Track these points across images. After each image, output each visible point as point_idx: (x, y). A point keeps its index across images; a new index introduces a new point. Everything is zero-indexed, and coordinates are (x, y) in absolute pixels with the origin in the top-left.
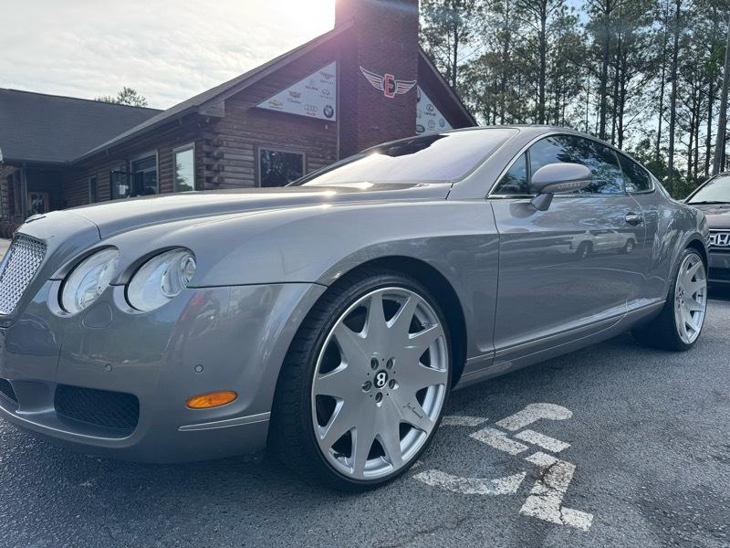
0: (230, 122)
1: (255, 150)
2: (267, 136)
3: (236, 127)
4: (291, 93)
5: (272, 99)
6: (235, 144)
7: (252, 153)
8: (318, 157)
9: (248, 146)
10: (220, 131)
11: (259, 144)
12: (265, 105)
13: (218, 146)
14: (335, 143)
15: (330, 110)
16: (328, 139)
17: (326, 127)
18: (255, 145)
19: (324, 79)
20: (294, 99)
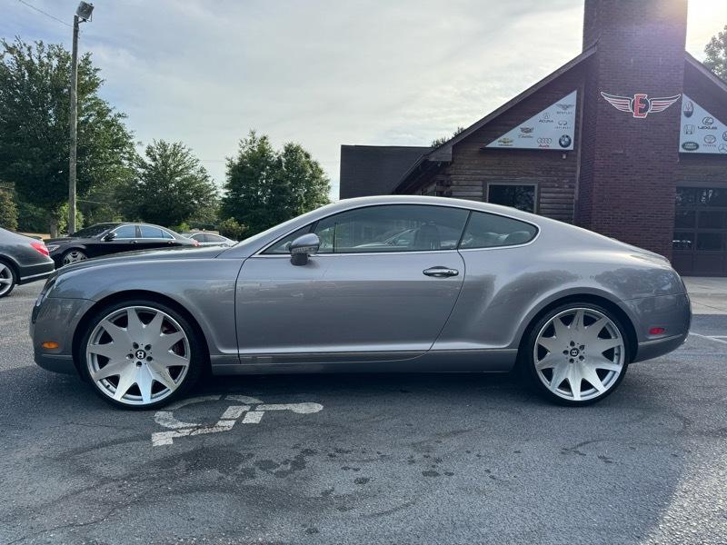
0: (462, 164)
1: (484, 186)
2: (496, 172)
3: (467, 167)
4: (523, 130)
5: (501, 138)
6: (465, 183)
7: (481, 188)
8: (554, 187)
9: (477, 183)
10: (451, 172)
11: (489, 180)
12: (495, 144)
13: (448, 186)
14: (575, 172)
15: (567, 139)
16: (567, 168)
17: (564, 157)
18: (484, 181)
19: (561, 110)
20: (526, 134)
